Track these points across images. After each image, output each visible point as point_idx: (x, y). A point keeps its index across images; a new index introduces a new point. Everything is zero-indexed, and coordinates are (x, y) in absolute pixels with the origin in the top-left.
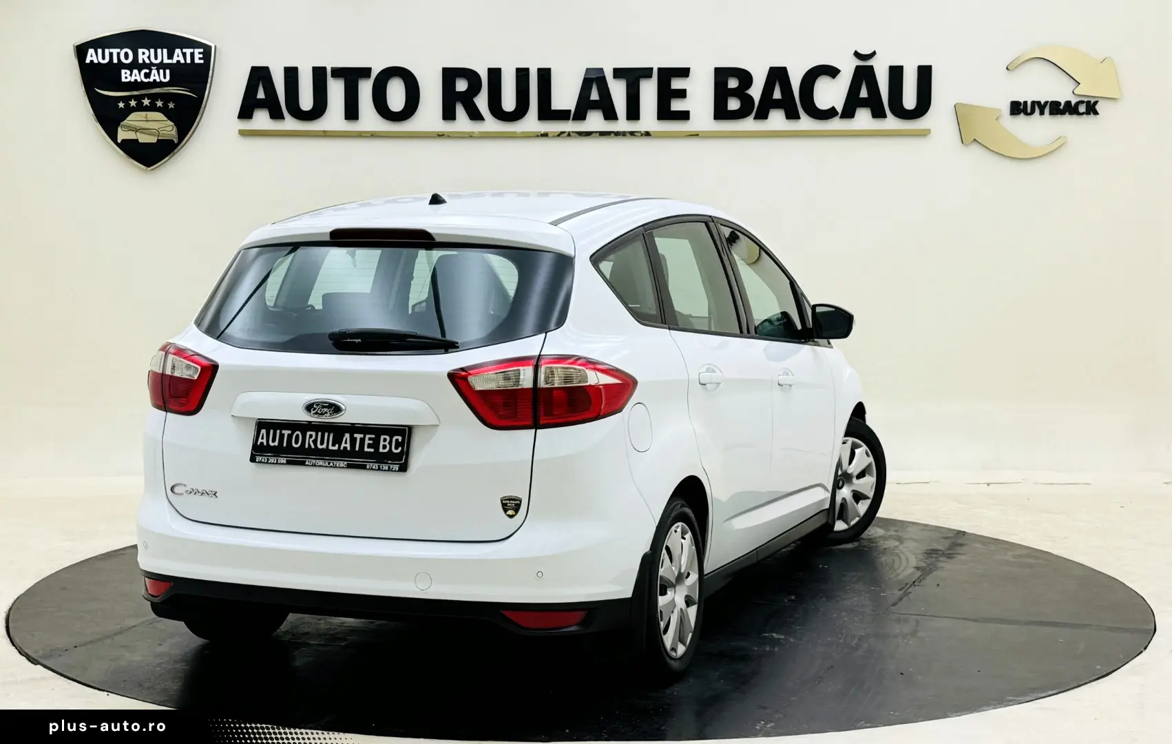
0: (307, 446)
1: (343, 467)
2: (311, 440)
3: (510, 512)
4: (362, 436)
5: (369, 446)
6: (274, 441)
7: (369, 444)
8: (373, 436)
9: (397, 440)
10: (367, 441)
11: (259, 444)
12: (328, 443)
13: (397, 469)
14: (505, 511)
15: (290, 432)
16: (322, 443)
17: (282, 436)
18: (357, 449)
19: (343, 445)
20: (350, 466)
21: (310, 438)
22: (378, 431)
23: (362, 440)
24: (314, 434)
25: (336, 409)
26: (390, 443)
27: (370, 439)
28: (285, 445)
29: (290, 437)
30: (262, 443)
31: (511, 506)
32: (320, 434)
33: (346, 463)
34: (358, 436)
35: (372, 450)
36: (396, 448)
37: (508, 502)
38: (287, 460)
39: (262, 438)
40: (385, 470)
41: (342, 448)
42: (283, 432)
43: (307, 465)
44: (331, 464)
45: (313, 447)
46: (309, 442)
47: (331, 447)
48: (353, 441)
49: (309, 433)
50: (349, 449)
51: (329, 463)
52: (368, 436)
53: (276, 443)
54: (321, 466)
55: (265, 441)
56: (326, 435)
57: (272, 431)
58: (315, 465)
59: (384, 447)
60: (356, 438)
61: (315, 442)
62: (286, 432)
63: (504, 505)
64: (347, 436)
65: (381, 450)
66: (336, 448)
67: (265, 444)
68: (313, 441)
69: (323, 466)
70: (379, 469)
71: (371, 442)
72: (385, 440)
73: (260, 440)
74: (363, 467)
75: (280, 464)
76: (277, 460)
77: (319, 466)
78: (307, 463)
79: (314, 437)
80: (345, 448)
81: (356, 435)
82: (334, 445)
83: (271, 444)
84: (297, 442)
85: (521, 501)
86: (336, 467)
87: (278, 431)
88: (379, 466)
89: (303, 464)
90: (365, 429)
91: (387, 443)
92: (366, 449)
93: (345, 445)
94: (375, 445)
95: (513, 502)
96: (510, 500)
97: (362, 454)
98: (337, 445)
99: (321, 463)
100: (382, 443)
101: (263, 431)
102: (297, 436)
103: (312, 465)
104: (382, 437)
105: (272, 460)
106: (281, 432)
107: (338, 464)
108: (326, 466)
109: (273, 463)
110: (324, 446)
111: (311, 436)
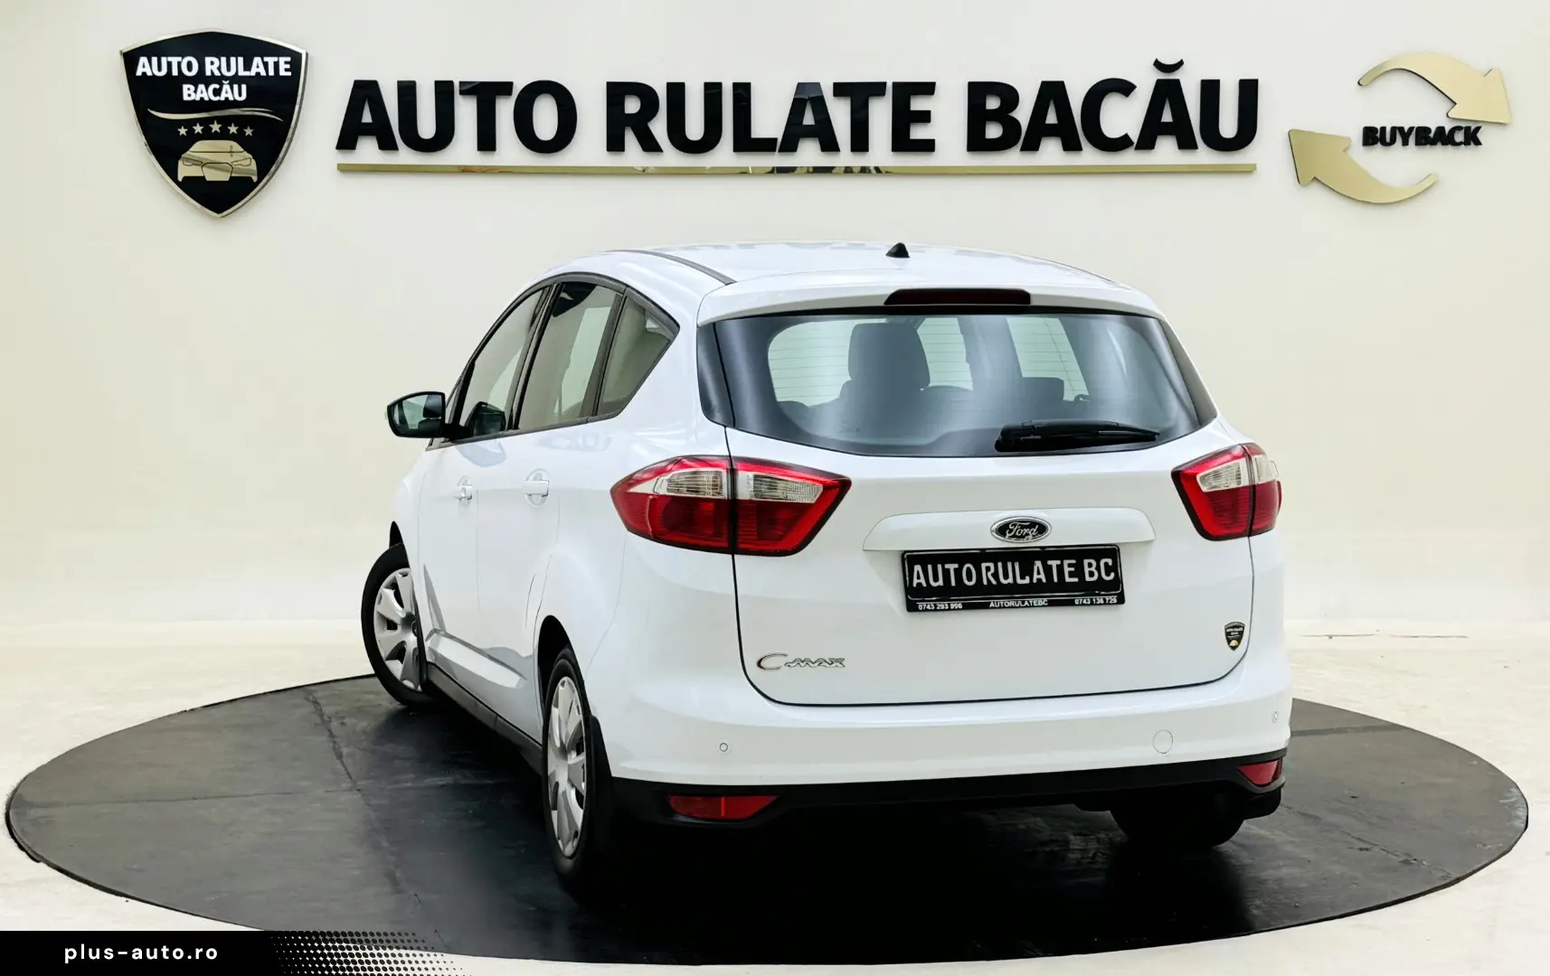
0: (985, 583)
1: (1043, 606)
2: (989, 574)
3: (1234, 643)
4: (1059, 562)
5: (1071, 574)
6: (936, 579)
7: (1070, 572)
8: (1074, 561)
9: (1106, 564)
10: (1067, 570)
11: (915, 585)
12: (1013, 575)
13: (1115, 601)
14: (1229, 641)
15: (956, 566)
16: (1006, 577)
17: (946, 573)
18: (1056, 580)
19: (1036, 576)
20: (1052, 604)
21: (988, 571)
22: (1079, 554)
23: (1060, 568)
24: (991, 565)
25: (1042, 529)
26: (1098, 568)
27: (1070, 565)
28: (953, 584)
29: (958, 572)
30: (919, 584)
31: (1235, 634)
32: (1000, 564)
33: (1045, 600)
34: (1054, 563)
35: (1076, 580)
36: (1108, 575)
37: (1232, 630)
38: (963, 604)
39: (919, 578)
40: (1100, 604)
41: (1035, 581)
42: (947, 566)
43: (992, 608)
44: (1026, 603)
45: (994, 582)
46: (987, 577)
47: (1020, 581)
48: (1048, 570)
49: (984, 565)
50: (1044, 580)
51: (1023, 602)
52: (1066, 562)
53: (941, 582)
54: (1012, 607)
55: (922, 581)
56: (1009, 565)
57: (930, 567)
58: (1004, 607)
59: (1091, 574)
60: (1051, 566)
61: (996, 575)
62: (952, 567)
63: (1228, 634)
64: (1038, 564)
65: (1088, 579)
66: (1027, 580)
67: (925, 585)
68: (992, 575)
69: (1015, 607)
70: (1092, 604)
71: (1073, 569)
72: (1090, 565)
73: (916, 581)
74: (1071, 603)
75: (954, 609)
76: (949, 605)
77: (1009, 607)
78: (992, 605)
79: (992, 570)
80: (1039, 580)
81: (1050, 562)
82: (1023, 577)
83: (934, 584)
84: (970, 579)
85: (1244, 628)
86: (1033, 606)
87: (939, 567)
88: (1091, 600)
89: (986, 606)
90: (1061, 553)
91: (1093, 569)
92: (1068, 579)
93: (1039, 577)
94: (1078, 571)
95: (1236, 630)
96: (1233, 627)
97: (1062, 585)
98: (1028, 578)
99: (1011, 603)
100: (1087, 570)
101: (918, 568)
102: (968, 569)
103: (1000, 607)
104: (1086, 562)
105: (941, 605)
106: (943, 567)
107: (1035, 601)
108: (1020, 607)
109: (945, 610)
110: (1010, 580)
111: (988, 569)
